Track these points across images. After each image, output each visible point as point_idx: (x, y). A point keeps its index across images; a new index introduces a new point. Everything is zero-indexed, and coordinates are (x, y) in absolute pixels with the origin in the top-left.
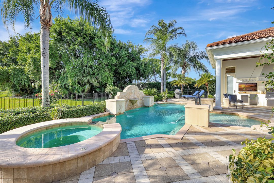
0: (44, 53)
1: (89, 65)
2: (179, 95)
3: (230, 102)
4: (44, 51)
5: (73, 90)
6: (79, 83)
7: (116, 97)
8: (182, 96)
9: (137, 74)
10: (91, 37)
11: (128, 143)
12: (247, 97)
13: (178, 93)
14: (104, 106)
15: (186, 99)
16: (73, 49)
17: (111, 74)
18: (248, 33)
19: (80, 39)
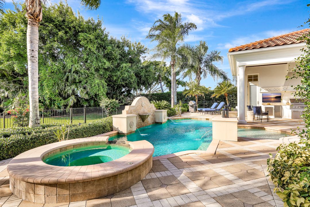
0: (33, 57)
1: (73, 70)
2: (193, 109)
3: (254, 114)
4: (33, 53)
5: (51, 104)
6: (60, 95)
7: (124, 112)
8: (198, 109)
9: (138, 82)
10: (76, 31)
11: (161, 160)
12: (271, 108)
13: (192, 106)
14: (111, 124)
15: (204, 113)
16: (50, 47)
17: (103, 81)
18: (271, 38)
19: (61, 33)
